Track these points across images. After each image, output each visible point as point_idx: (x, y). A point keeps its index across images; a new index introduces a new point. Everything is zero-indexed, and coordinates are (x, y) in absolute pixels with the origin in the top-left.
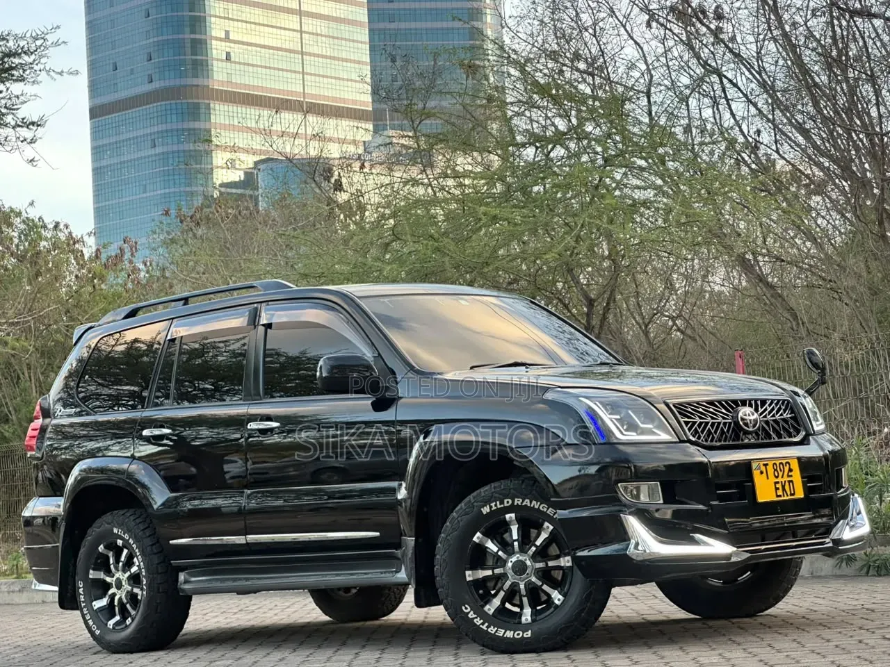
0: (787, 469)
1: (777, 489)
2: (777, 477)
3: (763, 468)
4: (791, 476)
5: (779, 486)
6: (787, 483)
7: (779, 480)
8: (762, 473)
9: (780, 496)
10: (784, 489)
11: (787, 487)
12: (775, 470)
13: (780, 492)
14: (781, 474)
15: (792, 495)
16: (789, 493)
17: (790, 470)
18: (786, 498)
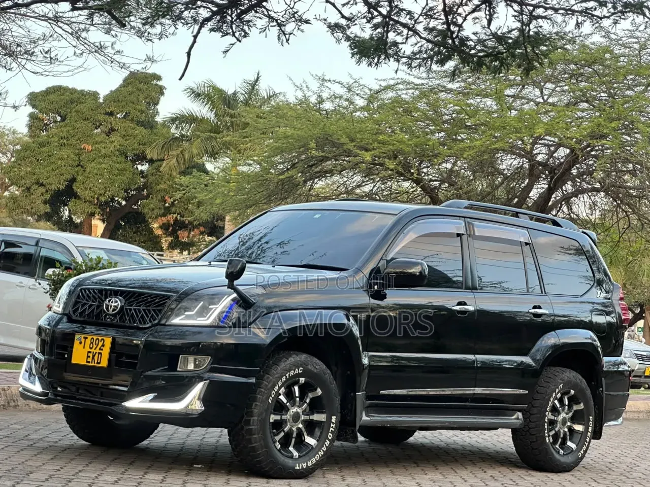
0: (101, 344)
1: (88, 357)
2: (91, 348)
3: (83, 340)
4: (102, 350)
5: (89, 354)
6: (97, 355)
7: (92, 350)
8: (81, 343)
9: (89, 362)
10: (93, 358)
11: (96, 358)
12: (92, 343)
13: (90, 360)
14: (95, 346)
15: (98, 363)
16: (96, 362)
17: (103, 346)
18: (93, 364)
